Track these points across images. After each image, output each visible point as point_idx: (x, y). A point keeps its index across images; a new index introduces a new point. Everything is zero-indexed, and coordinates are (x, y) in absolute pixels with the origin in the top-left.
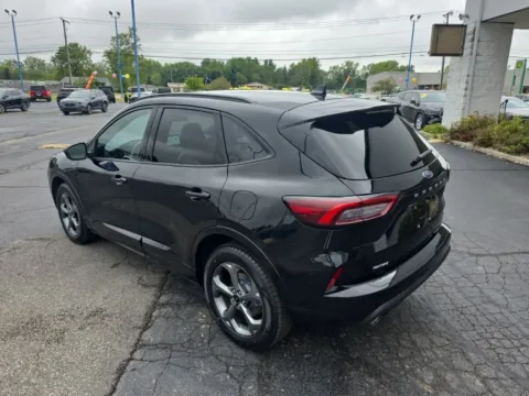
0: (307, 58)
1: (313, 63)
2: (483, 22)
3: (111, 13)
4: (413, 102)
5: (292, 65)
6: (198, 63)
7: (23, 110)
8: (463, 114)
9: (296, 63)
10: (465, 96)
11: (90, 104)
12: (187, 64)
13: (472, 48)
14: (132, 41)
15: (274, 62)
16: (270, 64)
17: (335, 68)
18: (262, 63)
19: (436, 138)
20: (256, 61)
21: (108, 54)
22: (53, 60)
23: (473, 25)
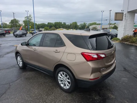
0: (74, 22)
1: (76, 23)
2: (128, 12)
3: (26, 11)
4: (108, 32)
5: (70, 24)
6: (47, 24)
7: (4, 36)
8: (124, 35)
9: (71, 23)
10: (124, 30)
11: (22, 34)
12: (44, 24)
13: (125, 18)
14: (30, 18)
15: (66, 23)
16: (65, 23)
17: (81, 24)
18: (63, 23)
19: (117, 41)
20: (61, 23)
21: (24, 21)
22: (10, 23)
23: (125, 13)
